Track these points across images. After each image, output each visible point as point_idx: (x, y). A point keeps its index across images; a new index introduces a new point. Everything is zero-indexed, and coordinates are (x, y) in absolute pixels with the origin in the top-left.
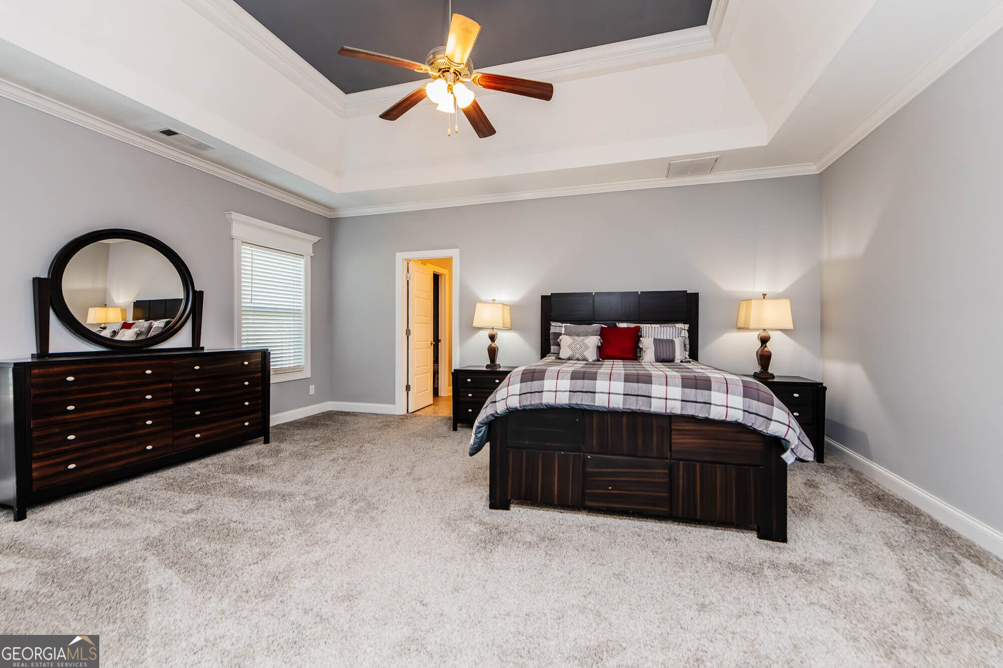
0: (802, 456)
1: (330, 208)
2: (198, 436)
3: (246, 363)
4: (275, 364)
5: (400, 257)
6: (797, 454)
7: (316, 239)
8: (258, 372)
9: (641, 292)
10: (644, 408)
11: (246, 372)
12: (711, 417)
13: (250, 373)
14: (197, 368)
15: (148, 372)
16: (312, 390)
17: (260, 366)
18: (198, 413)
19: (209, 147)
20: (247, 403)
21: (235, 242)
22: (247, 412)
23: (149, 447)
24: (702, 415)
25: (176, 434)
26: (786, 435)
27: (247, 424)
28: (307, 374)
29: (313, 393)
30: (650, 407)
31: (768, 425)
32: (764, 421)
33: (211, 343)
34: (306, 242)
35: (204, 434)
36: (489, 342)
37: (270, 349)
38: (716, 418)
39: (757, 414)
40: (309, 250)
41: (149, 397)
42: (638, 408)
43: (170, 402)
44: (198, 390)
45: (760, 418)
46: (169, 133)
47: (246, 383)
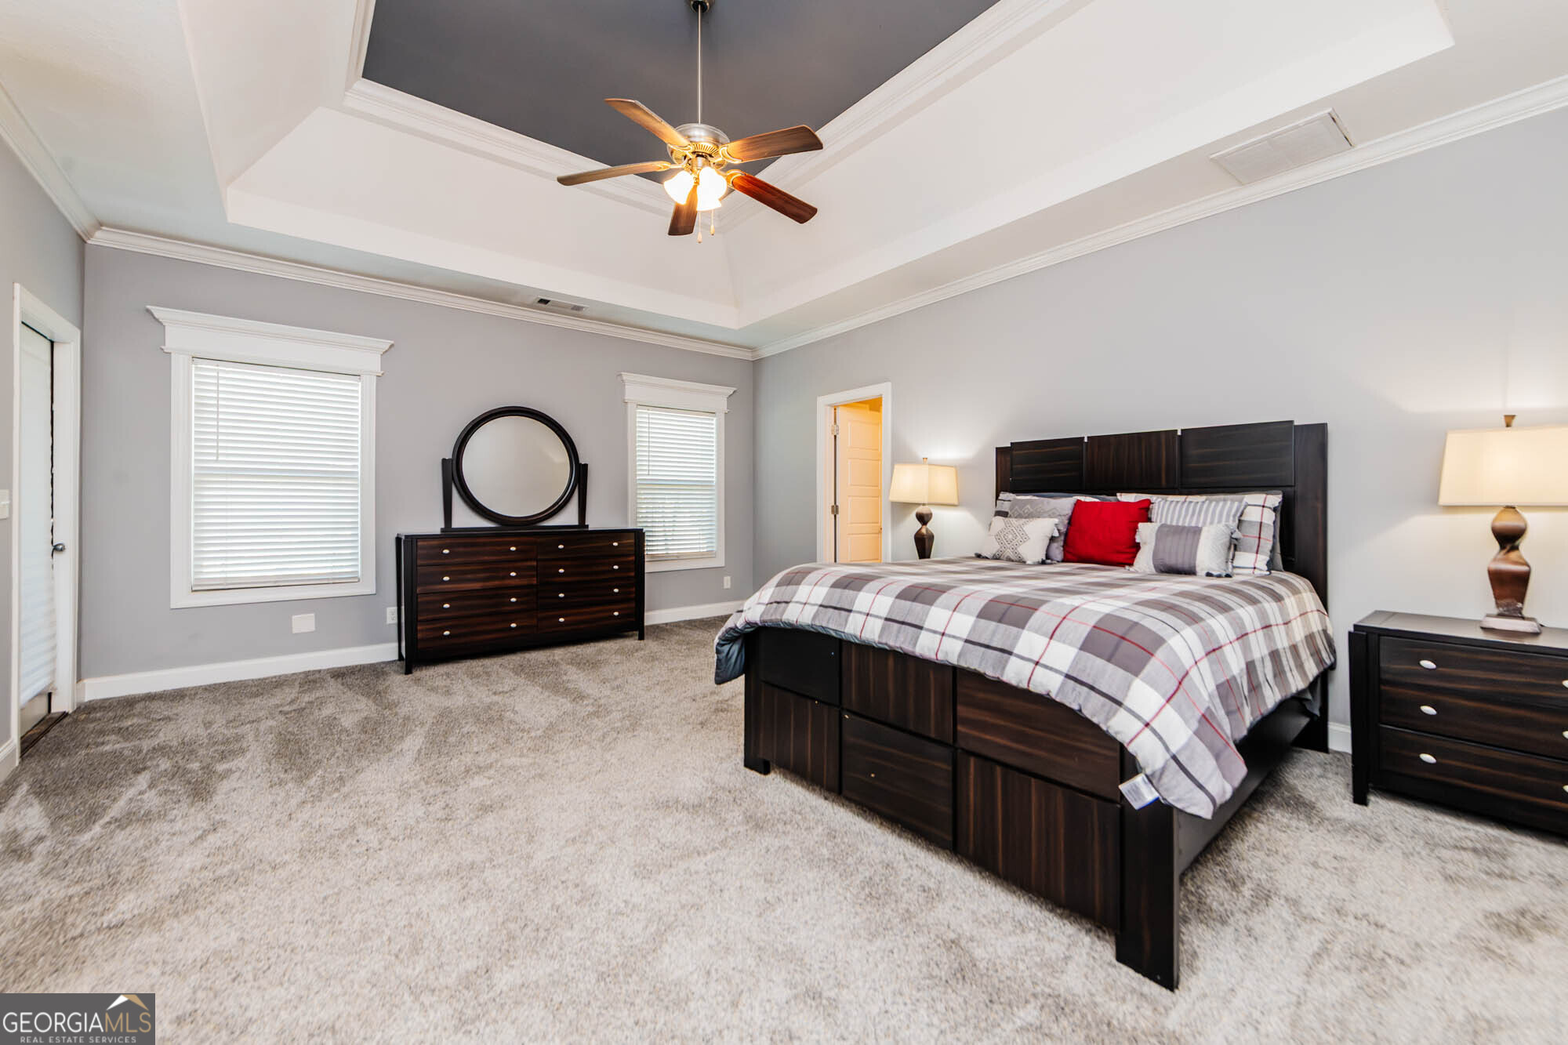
0: (1172, 798)
1: (752, 349)
2: (562, 620)
3: (615, 544)
4: (652, 547)
5: (823, 402)
6: (1161, 789)
7: (730, 390)
8: (629, 555)
9: (1182, 430)
10: (907, 647)
11: (616, 555)
12: (1005, 679)
13: (623, 555)
14: (561, 547)
15: (513, 549)
16: (727, 582)
17: (633, 548)
18: (561, 595)
19: (582, 308)
20: (616, 590)
21: (629, 405)
22: (615, 601)
23: (513, 625)
24: (990, 673)
25: (539, 615)
26: (1132, 741)
27: (616, 614)
28: (720, 562)
29: (729, 587)
30: (915, 645)
31: (1111, 714)
32: (1103, 705)
33: (597, 521)
34: (718, 397)
35: (569, 619)
36: (918, 525)
37: (645, 530)
38: (1014, 682)
39: (1092, 688)
40: (722, 404)
41: (513, 574)
42: (898, 645)
43: (534, 581)
44: (561, 571)
45: (1098, 696)
46: (544, 302)
47: (616, 567)
